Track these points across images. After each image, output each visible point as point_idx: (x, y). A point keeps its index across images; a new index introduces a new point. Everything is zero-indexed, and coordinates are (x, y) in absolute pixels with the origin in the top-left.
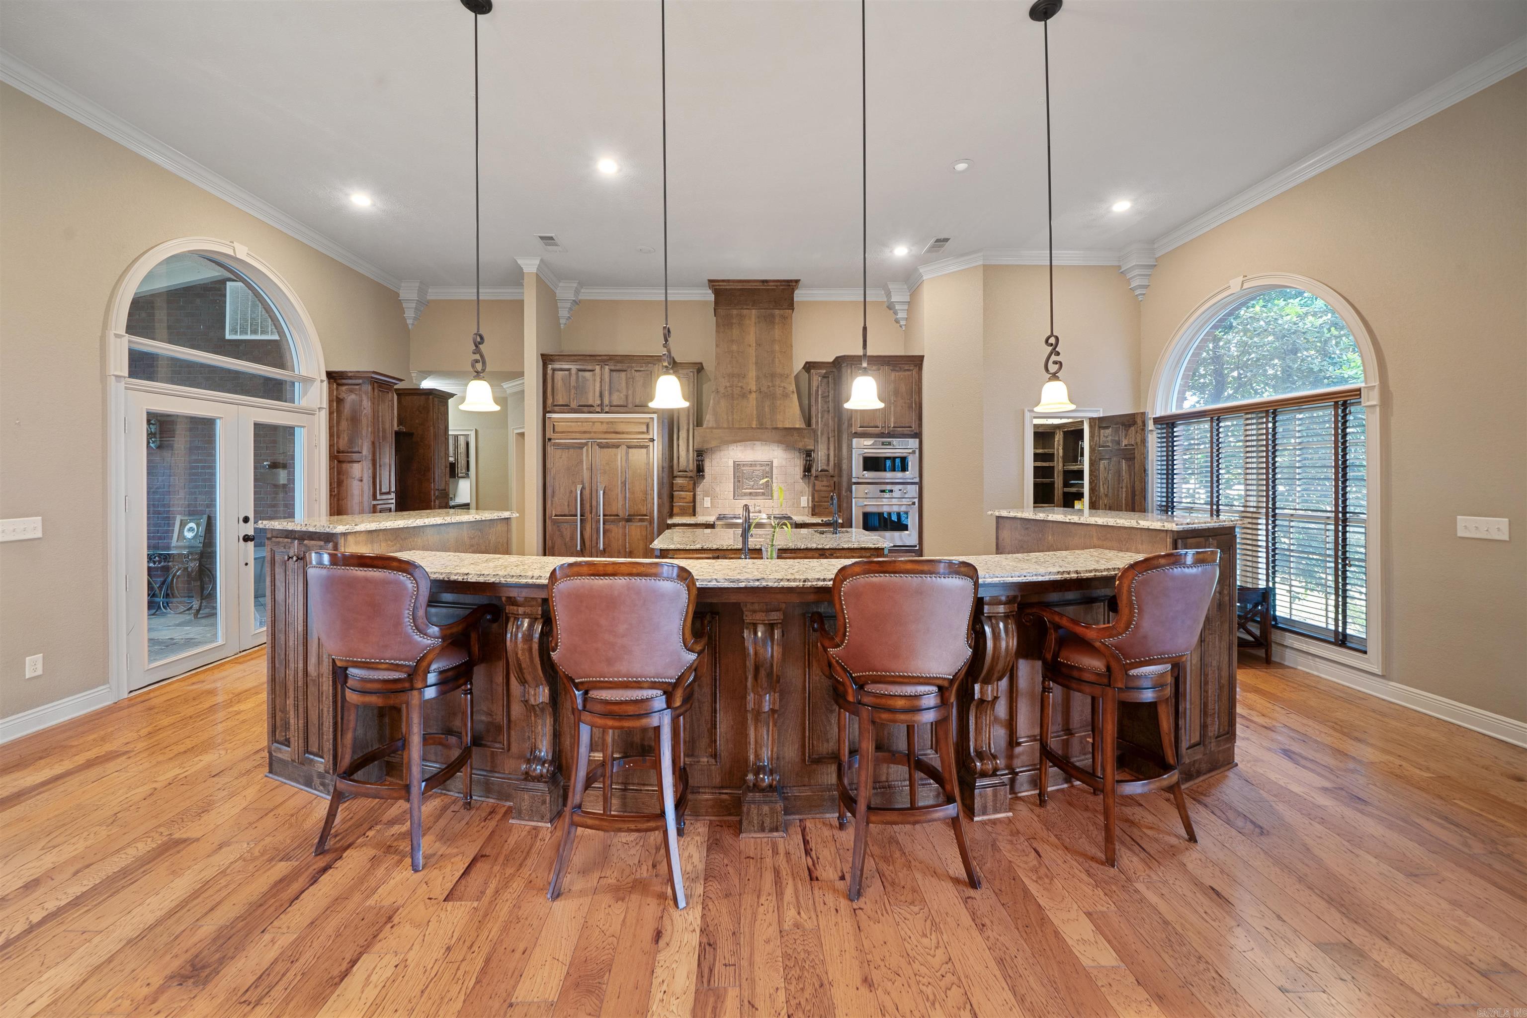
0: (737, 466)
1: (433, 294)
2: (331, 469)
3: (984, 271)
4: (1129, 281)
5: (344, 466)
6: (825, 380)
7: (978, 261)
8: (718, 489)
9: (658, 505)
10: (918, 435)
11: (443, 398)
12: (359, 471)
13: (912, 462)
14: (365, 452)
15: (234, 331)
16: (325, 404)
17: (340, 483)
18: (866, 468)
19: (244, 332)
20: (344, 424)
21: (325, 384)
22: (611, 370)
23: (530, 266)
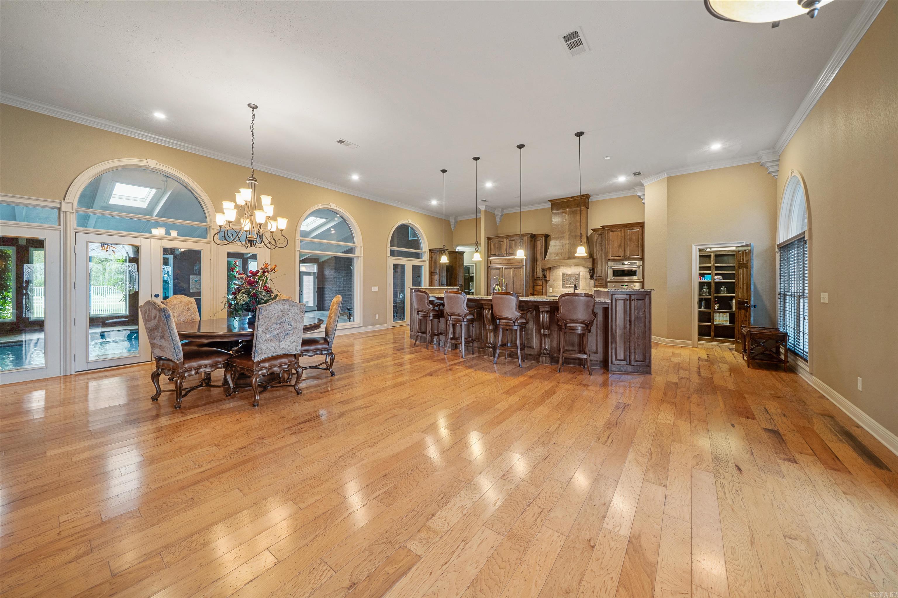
0: (563, 275)
1: (459, 219)
2: (430, 277)
3: (668, 180)
4: (767, 168)
5: (433, 276)
6: (600, 236)
7: (665, 176)
8: (555, 285)
9: (526, 290)
10: (642, 259)
11: (462, 253)
12: (436, 277)
13: (639, 272)
14: (437, 272)
15: (411, 237)
16: (428, 259)
17: (432, 281)
18: (614, 275)
19: (413, 237)
20: (433, 264)
21: (428, 253)
22: (509, 241)
23: (482, 208)
